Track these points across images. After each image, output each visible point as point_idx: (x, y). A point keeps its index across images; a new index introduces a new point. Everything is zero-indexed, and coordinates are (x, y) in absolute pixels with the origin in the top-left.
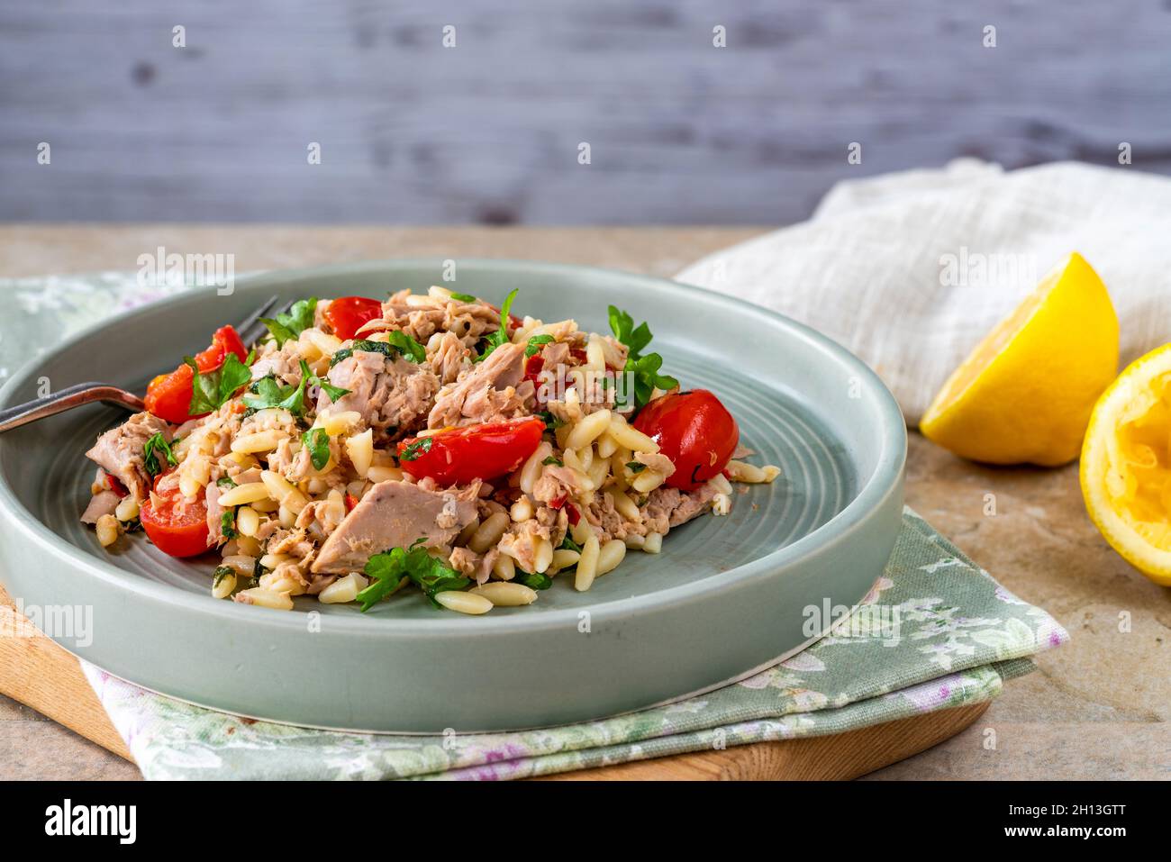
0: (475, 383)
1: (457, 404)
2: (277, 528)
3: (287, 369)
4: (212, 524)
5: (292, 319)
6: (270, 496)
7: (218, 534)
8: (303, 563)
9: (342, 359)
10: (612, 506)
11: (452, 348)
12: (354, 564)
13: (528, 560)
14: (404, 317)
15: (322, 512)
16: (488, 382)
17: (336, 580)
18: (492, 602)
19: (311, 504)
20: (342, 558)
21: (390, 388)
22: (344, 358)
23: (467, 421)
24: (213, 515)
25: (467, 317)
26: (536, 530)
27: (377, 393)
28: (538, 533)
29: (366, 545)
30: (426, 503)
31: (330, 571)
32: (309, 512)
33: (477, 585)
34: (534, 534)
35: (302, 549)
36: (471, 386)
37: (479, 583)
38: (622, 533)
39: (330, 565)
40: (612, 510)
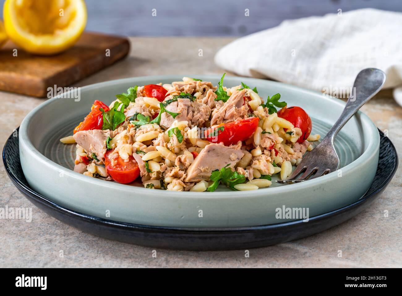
0: (229, 106)
1: (223, 115)
2: (167, 167)
3: (143, 111)
4: (142, 168)
5: (128, 94)
6: (161, 156)
7: (145, 171)
8: (182, 179)
9: (169, 103)
10: (284, 149)
11: (211, 95)
12: (203, 177)
13: (267, 169)
14: (181, 88)
15: (185, 159)
16: (234, 105)
17: (195, 184)
18: (258, 186)
19: (179, 156)
20: (199, 175)
21: (193, 112)
22: (170, 102)
23: (228, 121)
24: (140, 165)
25: (205, 86)
26: (267, 158)
27: (189, 115)
28: (268, 159)
29: (207, 169)
30: (226, 151)
31: (193, 181)
32: (179, 160)
33: (249, 181)
34: (266, 159)
35: (180, 173)
36: (227, 107)
37: (250, 180)
38: (289, 158)
39: (194, 178)
40: (284, 151)
